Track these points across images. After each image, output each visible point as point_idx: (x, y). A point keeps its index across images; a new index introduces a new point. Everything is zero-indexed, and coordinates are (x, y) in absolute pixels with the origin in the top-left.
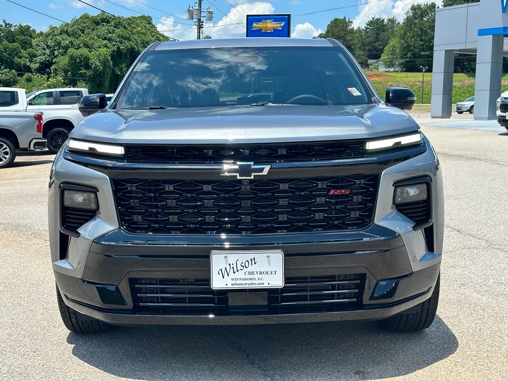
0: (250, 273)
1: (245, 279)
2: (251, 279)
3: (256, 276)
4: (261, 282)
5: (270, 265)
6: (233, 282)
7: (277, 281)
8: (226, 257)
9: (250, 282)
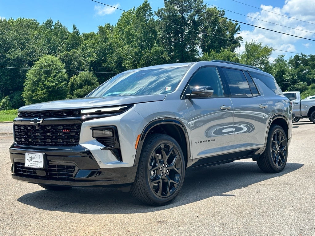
0: (35, 162)
1: (33, 164)
2: (35, 164)
3: (36, 163)
4: (37, 165)
5: (40, 158)
6: (30, 165)
7: (41, 165)
8: (29, 155)
9: (34, 165)
